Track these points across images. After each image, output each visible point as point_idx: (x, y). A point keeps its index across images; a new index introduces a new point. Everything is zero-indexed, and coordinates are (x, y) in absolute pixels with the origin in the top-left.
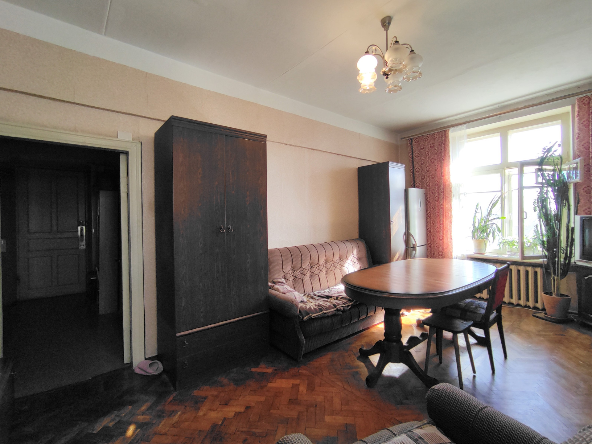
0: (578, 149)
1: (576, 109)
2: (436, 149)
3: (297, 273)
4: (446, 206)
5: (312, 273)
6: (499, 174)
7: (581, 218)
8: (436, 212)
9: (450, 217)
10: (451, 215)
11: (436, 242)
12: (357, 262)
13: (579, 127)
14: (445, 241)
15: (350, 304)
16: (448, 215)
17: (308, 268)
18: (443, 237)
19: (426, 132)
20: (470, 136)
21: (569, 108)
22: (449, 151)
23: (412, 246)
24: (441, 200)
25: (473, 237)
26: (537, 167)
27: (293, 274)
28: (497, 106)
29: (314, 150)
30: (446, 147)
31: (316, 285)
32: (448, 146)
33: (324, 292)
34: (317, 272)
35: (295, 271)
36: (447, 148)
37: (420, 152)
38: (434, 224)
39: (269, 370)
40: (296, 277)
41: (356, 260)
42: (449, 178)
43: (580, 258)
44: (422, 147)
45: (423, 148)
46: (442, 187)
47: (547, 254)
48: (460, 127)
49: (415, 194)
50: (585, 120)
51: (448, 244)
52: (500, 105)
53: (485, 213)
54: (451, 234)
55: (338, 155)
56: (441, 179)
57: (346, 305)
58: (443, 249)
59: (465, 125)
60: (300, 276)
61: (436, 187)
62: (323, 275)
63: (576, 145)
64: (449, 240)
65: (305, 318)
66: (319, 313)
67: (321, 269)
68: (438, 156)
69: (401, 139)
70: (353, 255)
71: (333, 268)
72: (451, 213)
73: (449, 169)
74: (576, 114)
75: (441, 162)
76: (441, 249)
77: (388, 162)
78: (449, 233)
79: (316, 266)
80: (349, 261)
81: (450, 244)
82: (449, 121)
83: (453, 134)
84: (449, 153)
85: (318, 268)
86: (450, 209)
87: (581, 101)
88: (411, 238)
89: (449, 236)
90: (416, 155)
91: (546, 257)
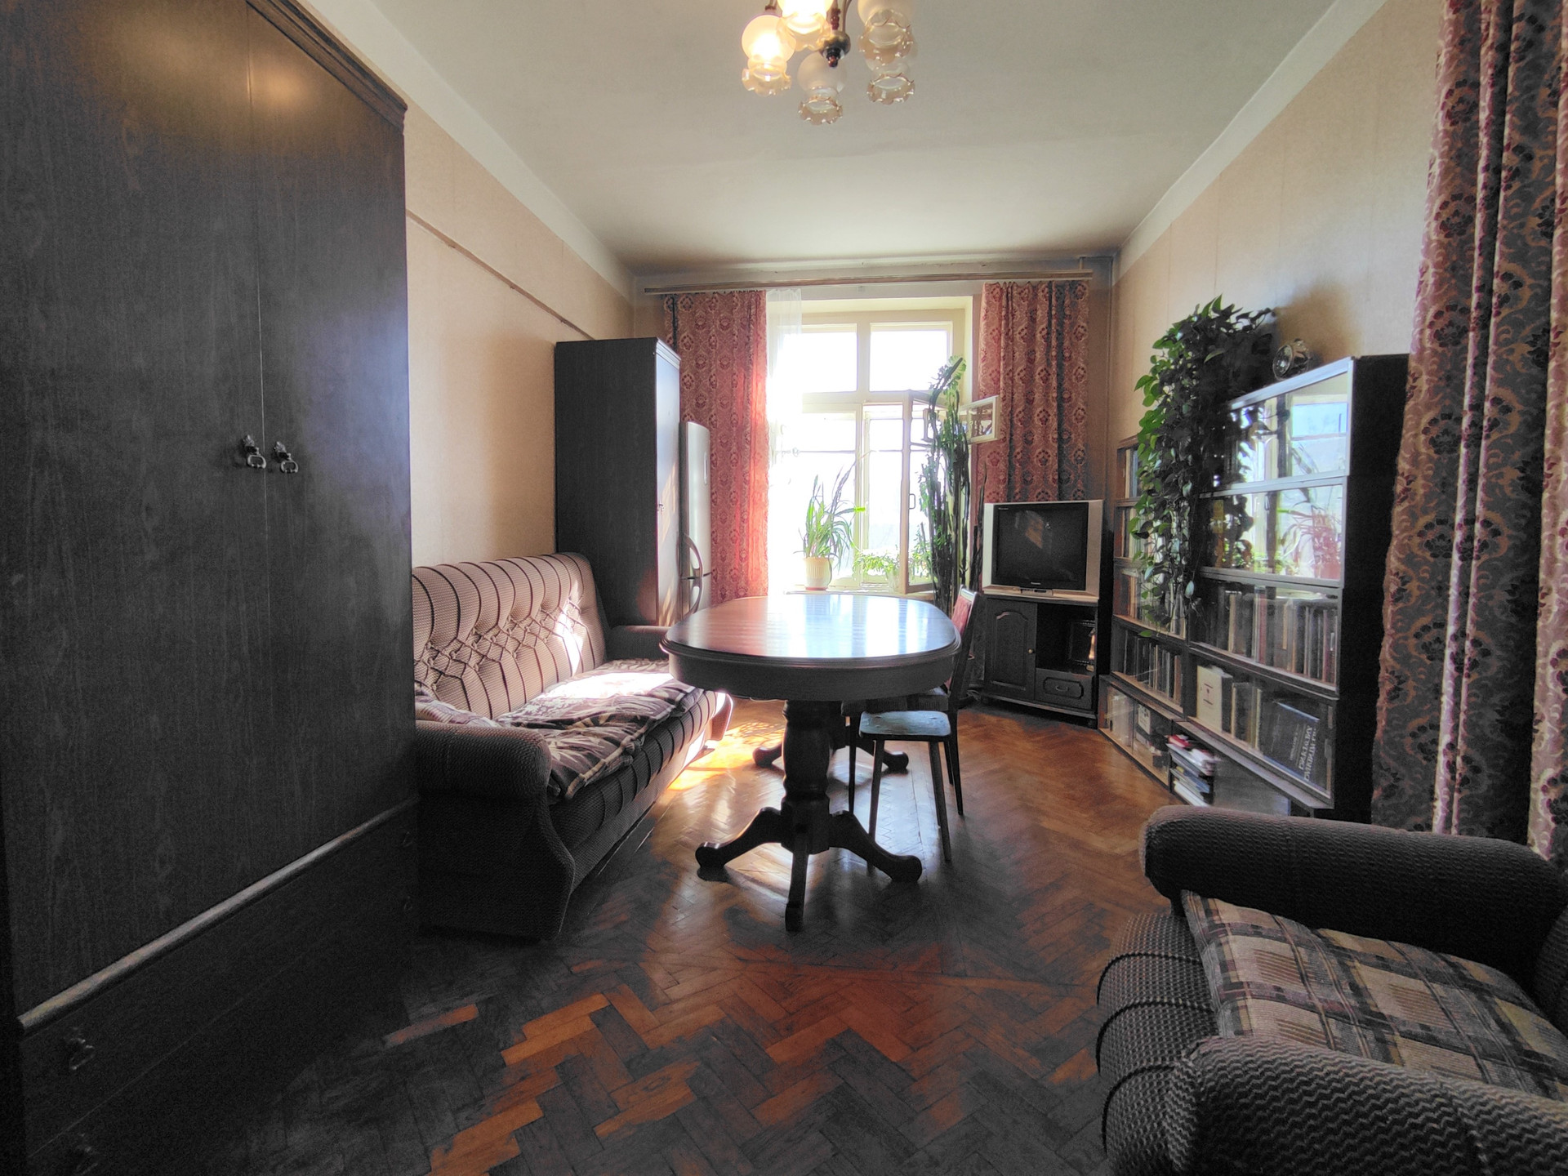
0: (983, 380)
1: (984, 304)
2: (736, 332)
4: (754, 476)
6: (852, 416)
7: (995, 506)
8: (732, 490)
9: (765, 505)
10: (767, 501)
11: (732, 567)
12: (579, 621)
13: (986, 339)
14: (752, 562)
16: (760, 500)
18: (748, 552)
19: (713, 286)
20: (811, 318)
21: (971, 300)
22: (765, 344)
24: (746, 462)
25: (807, 550)
26: (927, 406)
28: (859, 262)
30: (760, 332)
32: (764, 330)
36: (761, 335)
37: (694, 334)
38: (724, 521)
42: (764, 410)
43: (993, 581)
44: (700, 323)
45: (703, 326)
46: (748, 429)
48: (789, 290)
50: (994, 327)
51: (759, 569)
52: (865, 261)
53: (829, 498)
54: (765, 545)
56: (746, 409)
58: (747, 583)
59: (799, 290)
61: (734, 429)
63: (980, 373)
64: (762, 559)
68: (739, 351)
69: (647, 290)
72: (766, 494)
73: (764, 388)
74: (983, 314)
75: (747, 369)
76: (742, 583)
77: (655, 340)
78: (761, 542)
81: (762, 569)
82: (762, 272)
83: (775, 305)
84: (765, 348)
86: (764, 486)
87: (991, 289)
89: (761, 550)
90: (685, 341)
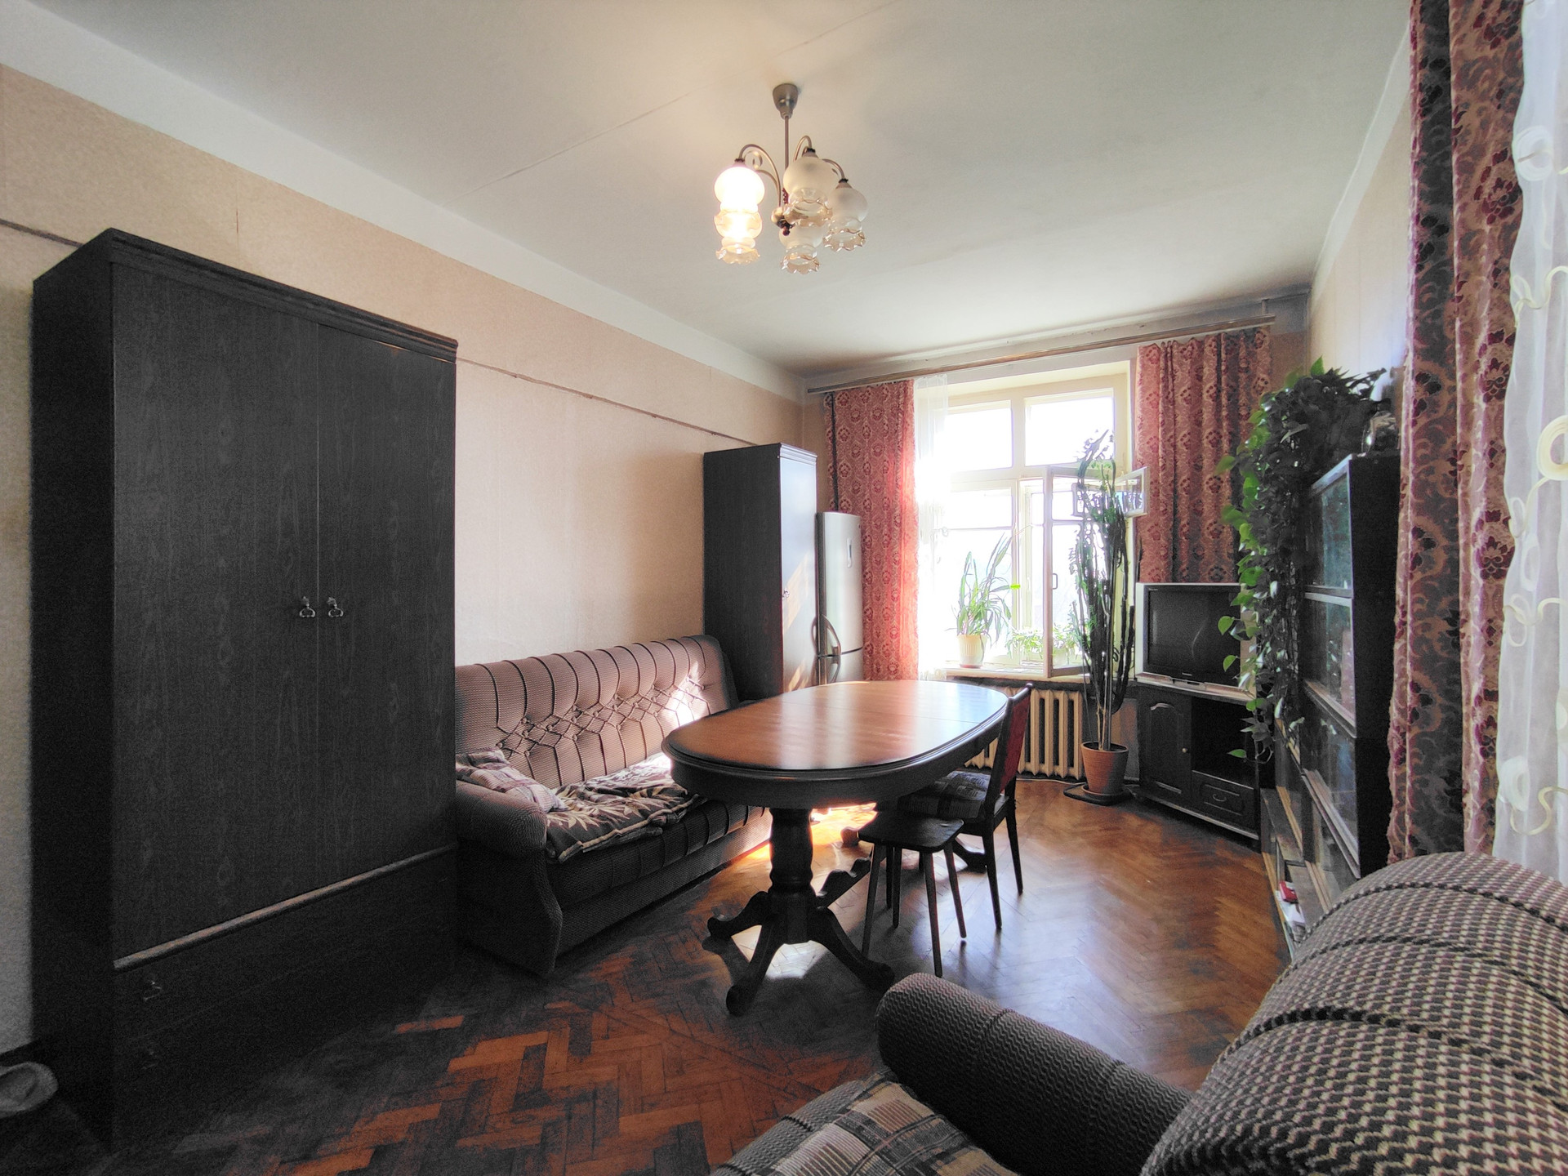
0: (1141, 449)
1: (1138, 369)
2: (886, 422)
3: (539, 732)
4: (906, 557)
5: (582, 729)
6: (1009, 491)
7: (1146, 587)
8: (884, 570)
9: (914, 584)
10: (916, 579)
11: (884, 643)
12: (700, 697)
13: (1142, 405)
14: (903, 638)
15: (685, 805)
16: (910, 579)
17: (571, 715)
18: (898, 630)
19: (865, 381)
20: (955, 400)
21: (1125, 365)
22: (913, 430)
23: (830, 652)
24: (895, 543)
25: (960, 629)
26: (1075, 480)
27: (527, 733)
28: (1005, 341)
29: (591, 397)
30: (908, 420)
31: (593, 762)
32: (912, 417)
33: (615, 779)
34: (594, 726)
35: (534, 725)
36: (909, 422)
37: (850, 426)
38: (878, 599)
39: (455, 1021)
40: (535, 742)
41: (696, 691)
42: (912, 493)
43: (1144, 670)
44: (856, 416)
45: (858, 419)
46: (898, 512)
47: (1090, 662)
48: (935, 377)
49: (838, 524)
50: (1151, 392)
51: (908, 646)
52: (1011, 340)
53: (982, 577)
54: (914, 622)
55: (654, 416)
56: (895, 493)
57: (675, 809)
58: (898, 659)
59: (945, 375)
60: (548, 740)
61: (885, 512)
62: (610, 734)
63: (1137, 441)
64: (912, 637)
65: (564, 853)
66: (603, 838)
67: (606, 718)
68: (889, 439)
69: (810, 391)
70: (690, 677)
71: (637, 714)
72: (916, 574)
73: (912, 472)
74: (1138, 379)
75: (896, 455)
76: (893, 659)
77: (779, 446)
78: (910, 619)
79: (592, 710)
80: (678, 694)
81: (912, 646)
82: (913, 362)
83: (922, 392)
84: (912, 434)
85: (597, 715)
86: (914, 566)
87: (1146, 352)
88: (830, 632)
89: (911, 627)
90: (842, 433)
91: (1087, 669)
